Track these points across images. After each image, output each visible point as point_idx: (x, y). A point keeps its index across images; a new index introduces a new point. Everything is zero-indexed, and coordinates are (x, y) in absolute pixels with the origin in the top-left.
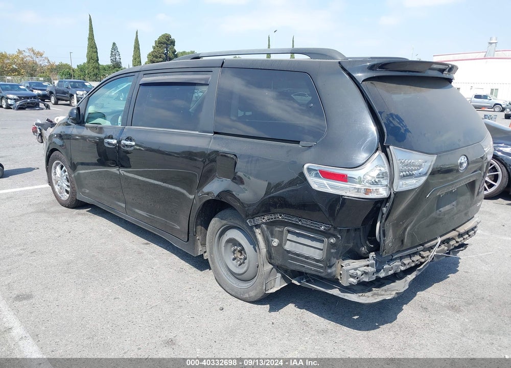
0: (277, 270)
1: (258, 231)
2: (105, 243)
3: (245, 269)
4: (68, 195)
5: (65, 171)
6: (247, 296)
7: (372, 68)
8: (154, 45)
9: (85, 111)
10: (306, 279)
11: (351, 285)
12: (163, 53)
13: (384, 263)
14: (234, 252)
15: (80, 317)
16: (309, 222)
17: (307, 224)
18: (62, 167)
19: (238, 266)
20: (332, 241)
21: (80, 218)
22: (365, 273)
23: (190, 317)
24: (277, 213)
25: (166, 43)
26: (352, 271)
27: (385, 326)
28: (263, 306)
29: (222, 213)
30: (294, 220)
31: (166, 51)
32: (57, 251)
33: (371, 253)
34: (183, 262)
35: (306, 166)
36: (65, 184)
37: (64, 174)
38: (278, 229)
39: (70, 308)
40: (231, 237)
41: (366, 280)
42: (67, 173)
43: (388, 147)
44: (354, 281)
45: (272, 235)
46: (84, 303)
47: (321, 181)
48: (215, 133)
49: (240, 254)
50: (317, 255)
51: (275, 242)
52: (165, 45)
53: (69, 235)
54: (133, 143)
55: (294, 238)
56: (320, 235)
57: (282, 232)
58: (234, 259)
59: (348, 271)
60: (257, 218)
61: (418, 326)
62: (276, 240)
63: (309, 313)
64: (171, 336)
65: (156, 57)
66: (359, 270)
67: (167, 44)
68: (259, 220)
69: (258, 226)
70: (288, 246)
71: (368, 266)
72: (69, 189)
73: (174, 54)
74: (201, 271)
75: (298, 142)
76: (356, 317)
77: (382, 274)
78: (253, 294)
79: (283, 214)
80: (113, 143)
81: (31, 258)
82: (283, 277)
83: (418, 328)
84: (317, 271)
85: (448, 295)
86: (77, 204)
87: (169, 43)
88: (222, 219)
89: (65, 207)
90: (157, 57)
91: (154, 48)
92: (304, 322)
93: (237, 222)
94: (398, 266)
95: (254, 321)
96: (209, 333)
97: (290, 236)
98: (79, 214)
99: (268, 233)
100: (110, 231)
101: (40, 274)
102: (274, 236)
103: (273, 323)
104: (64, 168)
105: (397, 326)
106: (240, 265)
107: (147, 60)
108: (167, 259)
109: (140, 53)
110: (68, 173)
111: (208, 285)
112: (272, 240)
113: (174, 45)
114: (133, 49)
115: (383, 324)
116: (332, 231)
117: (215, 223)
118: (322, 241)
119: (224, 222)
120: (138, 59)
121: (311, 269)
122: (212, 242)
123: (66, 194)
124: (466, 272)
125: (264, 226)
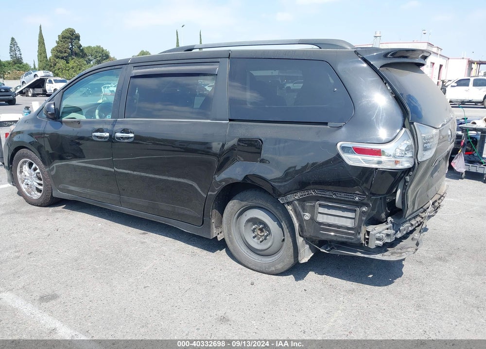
0: (306, 241)
1: (289, 208)
2: (101, 237)
3: (269, 244)
4: (40, 194)
5: (35, 169)
6: (273, 269)
7: (386, 56)
8: (58, 40)
9: (60, 106)
10: (330, 247)
11: (378, 247)
12: (68, 48)
13: (400, 226)
14: (254, 231)
15: (121, 309)
16: (343, 195)
17: (342, 196)
18: (30, 165)
19: (259, 243)
20: (364, 209)
21: (59, 215)
22: (388, 235)
23: (227, 294)
24: (310, 189)
25: (70, 37)
26: (378, 235)
27: (397, 280)
28: (287, 277)
29: (242, 195)
30: (328, 194)
31: (70, 46)
32: (56, 250)
33: (388, 218)
34: (191, 247)
35: (339, 145)
36: (35, 183)
37: (33, 173)
38: (310, 204)
39: (105, 302)
40: (252, 216)
41: (389, 241)
42: (38, 171)
43: (413, 123)
44: (380, 243)
45: (304, 210)
46: (116, 295)
47: (356, 156)
48: (230, 120)
49: (260, 231)
50: (349, 223)
51: (307, 216)
52: (69, 40)
53: (57, 233)
54: (132, 135)
55: (326, 211)
56: (351, 205)
57: (314, 206)
58: (254, 237)
59: (375, 235)
60: (289, 196)
61: (422, 276)
62: (307, 214)
63: (331, 278)
64: (221, 313)
65: (61, 52)
66: (382, 233)
67: (72, 39)
68: (290, 197)
69: (289, 203)
70: (320, 219)
71: (388, 229)
72: (40, 187)
73: (80, 49)
74: (213, 252)
75: (326, 124)
76: (371, 276)
77: (399, 235)
78: (280, 267)
79: (317, 189)
80: (105, 135)
81: (32, 259)
82: (311, 248)
83: (424, 278)
84: (348, 238)
85: (431, 249)
86: (52, 202)
87: (73, 37)
88: (241, 201)
89: (37, 206)
90: (63, 52)
91: (58, 43)
92: (330, 285)
93: (260, 202)
94: (408, 227)
95: (287, 291)
96: (254, 306)
97: (321, 210)
98: (56, 212)
99: (300, 209)
100: (99, 225)
101: (52, 274)
102: (305, 211)
103: (305, 290)
104: (34, 166)
105: (407, 279)
106: (261, 242)
107: (51, 56)
108: (174, 246)
109: (45, 48)
110: (41, 170)
111: (227, 264)
112: (304, 215)
113: (79, 40)
114: (38, 44)
115: (395, 279)
116: (365, 201)
117: (232, 206)
118: (355, 211)
119: (244, 203)
120: (43, 55)
121: (343, 237)
122: (230, 224)
123: (36, 192)
124: (435, 229)
125: (296, 202)
